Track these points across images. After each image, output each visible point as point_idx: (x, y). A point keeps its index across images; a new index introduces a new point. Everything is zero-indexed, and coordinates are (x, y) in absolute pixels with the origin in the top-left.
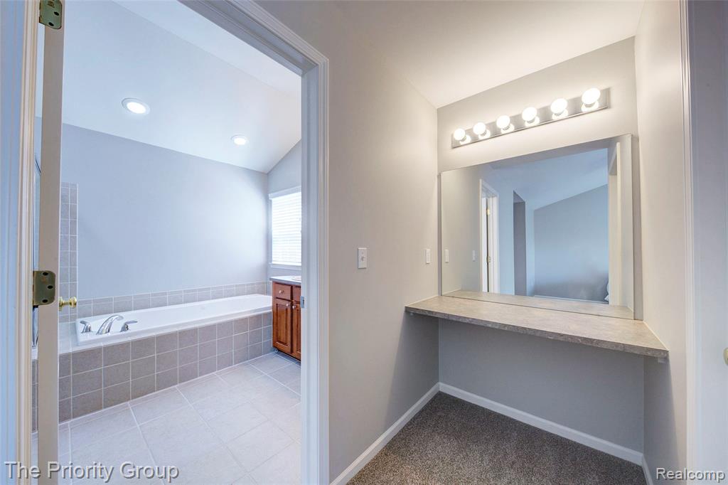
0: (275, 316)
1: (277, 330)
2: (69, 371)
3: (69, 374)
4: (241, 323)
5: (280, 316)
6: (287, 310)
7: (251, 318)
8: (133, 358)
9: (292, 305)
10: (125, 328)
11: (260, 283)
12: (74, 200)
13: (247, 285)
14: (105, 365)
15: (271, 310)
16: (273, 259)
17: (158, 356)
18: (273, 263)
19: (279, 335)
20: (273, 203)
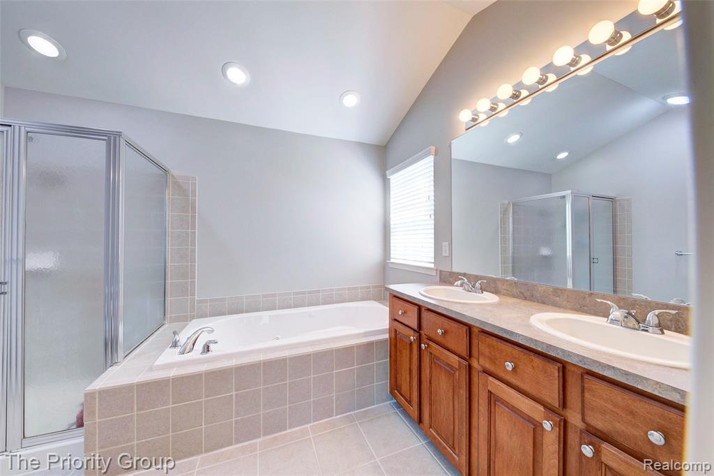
0: (393, 349)
1: (396, 370)
2: (132, 408)
3: (133, 412)
4: (344, 355)
5: (400, 351)
6: (411, 344)
7: (359, 346)
8: (207, 396)
9: (420, 341)
10: (207, 349)
11: (375, 287)
12: (194, 192)
13: (362, 288)
14: (173, 404)
15: (387, 336)
16: (392, 256)
17: (236, 395)
18: (392, 260)
19: (399, 379)
20: (392, 182)
